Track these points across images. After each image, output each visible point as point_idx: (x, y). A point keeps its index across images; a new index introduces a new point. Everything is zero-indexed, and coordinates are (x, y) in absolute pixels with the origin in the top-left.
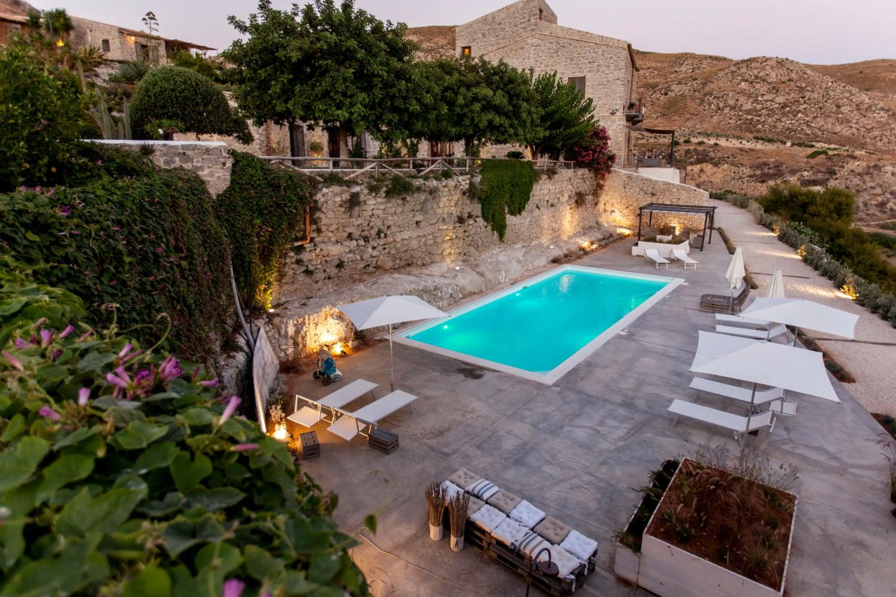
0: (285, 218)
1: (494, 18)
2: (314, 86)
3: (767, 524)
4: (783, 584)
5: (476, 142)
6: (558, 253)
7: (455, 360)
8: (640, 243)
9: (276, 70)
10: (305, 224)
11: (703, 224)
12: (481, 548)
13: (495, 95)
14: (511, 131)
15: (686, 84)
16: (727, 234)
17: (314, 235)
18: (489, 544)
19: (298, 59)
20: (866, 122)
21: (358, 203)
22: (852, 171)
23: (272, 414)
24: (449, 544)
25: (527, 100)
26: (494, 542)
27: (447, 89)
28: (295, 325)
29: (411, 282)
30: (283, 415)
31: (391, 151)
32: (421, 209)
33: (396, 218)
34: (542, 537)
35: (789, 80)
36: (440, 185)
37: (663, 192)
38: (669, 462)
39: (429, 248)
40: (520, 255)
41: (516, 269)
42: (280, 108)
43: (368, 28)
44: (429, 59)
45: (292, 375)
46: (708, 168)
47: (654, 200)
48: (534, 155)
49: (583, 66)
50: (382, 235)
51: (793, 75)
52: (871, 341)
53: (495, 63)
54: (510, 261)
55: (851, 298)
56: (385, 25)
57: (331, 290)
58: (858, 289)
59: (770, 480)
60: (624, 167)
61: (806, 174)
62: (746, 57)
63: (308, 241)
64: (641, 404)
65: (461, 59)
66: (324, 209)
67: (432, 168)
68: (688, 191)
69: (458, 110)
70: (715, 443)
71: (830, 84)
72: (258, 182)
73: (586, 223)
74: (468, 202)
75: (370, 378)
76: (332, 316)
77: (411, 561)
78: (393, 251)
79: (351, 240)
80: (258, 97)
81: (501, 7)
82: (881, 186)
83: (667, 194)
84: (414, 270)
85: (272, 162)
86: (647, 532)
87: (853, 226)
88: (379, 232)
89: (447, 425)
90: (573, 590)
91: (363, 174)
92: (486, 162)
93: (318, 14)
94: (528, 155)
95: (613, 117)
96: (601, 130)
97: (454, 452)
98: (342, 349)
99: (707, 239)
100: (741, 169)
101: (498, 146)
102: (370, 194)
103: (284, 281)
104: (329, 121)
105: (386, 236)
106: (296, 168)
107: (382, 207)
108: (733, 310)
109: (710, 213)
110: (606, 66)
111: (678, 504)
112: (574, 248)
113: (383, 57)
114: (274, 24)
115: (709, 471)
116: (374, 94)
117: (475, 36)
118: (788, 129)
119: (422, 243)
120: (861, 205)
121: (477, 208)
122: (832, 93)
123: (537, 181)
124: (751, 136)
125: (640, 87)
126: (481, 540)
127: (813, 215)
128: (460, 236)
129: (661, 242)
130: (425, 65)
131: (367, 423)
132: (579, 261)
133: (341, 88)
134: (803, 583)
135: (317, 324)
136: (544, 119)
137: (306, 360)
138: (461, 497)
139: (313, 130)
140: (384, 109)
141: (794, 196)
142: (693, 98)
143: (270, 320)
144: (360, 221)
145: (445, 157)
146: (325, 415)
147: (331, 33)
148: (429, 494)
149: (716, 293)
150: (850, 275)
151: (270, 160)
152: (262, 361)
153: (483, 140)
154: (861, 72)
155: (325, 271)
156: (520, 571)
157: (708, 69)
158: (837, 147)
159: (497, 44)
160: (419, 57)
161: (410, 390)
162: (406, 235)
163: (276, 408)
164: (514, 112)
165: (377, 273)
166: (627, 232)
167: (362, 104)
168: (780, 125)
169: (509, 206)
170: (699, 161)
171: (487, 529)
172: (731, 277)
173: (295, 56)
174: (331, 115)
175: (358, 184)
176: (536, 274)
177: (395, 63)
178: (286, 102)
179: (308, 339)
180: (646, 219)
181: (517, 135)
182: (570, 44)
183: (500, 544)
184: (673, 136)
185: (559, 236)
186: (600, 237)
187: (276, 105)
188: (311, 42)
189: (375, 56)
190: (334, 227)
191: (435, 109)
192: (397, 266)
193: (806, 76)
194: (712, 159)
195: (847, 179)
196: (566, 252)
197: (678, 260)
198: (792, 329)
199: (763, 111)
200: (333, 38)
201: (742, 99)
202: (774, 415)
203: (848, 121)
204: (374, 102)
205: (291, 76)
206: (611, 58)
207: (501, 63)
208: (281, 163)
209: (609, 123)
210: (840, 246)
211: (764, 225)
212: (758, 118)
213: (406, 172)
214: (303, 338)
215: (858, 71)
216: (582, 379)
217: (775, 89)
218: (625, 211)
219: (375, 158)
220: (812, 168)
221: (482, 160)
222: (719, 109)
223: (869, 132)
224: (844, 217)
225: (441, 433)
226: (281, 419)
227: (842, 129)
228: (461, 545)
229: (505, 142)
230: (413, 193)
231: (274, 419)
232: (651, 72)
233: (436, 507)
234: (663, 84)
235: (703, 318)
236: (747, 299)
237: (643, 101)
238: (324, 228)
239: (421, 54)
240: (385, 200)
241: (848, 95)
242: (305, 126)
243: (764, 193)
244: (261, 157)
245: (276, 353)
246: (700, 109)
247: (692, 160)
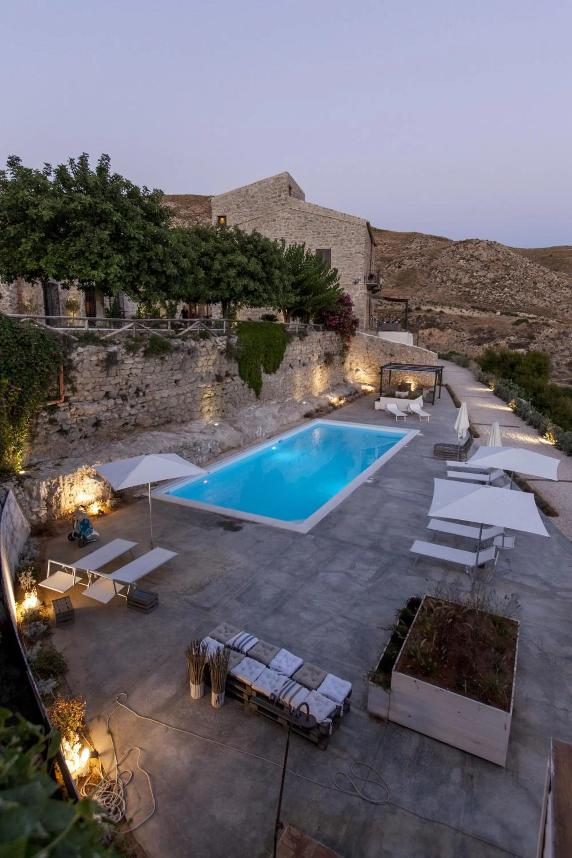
0: (37, 378)
1: (247, 191)
2: (67, 246)
3: (497, 650)
4: (512, 704)
5: (233, 305)
6: (310, 408)
7: (215, 513)
8: (382, 398)
9: (26, 229)
10: (58, 383)
11: (434, 381)
12: (242, 701)
13: (249, 261)
14: (265, 296)
15: (415, 259)
16: (453, 389)
17: (69, 394)
18: (250, 697)
19: (50, 218)
20: (556, 296)
21: (116, 363)
22: (547, 336)
23: (22, 582)
24: (211, 700)
25: (279, 268)
26: (254, 694)
27: (203, 254)
28: (48, 487)
29: (170, 439)
30: (34, 581)
31: (149, 312)
32: (180, 369)
33: (154, 376)
34: (300, 684)
35: (497, 260)
36: (198, 345)
37: (400, 353)
38: (412, 600)
39: (189, 405)
40: (275, 410)
41: (272, 424)
42: (31, 266)
43: (124, 192)
44: (186, 226)
45: (45, 538)
46: (436, 332)
47: (392, 360)
48: (287, 318)
49: (329, 239)
50: (141, 394)
51: (500, 256)
52: (569, 479)
53: (249, 233)
54: (266, 417)
55: (551, 443)
56: (141, 191)
57: (88, 449)
58: (557, 436)
59: (497, 610)
60: (366, 330)
61: (512, 338)
62: (463, 239)
63: (62, 401)
64: (387, 546)
65: (217, 227)
66: (79, 368)
67: (189, 328)
68: (421, 352)
69: (214, 274)
70: (451, 578)
71: (528, 264)
72: (6, 341)
73: (335, 380)
74: (226, 362)
75: (129, 536)
76: (89, 475)
77: (172, 723)
78: (152, 410)
79: (109, 398)
80: (7, 254)
81: (253, 182)
82: (568, 349)
83: (404, 355)
84: (173, 427)
85: (22, 320)
86: (395, 669)
87: (550, 383)
88: (138, 391)
89: (207, 580)
90: (330, 733)
91: (120, 333)
92: (242, 324)
93: (72, 175)
94: (281, 318)
95: (356, 286)
96: (346, 297)
97: (215, 606)
98: (100, 508)
99: (437, 395)
100: (462, 333)
101: (253, 309)
102: (127, 353)
103: (36, 441)
104: (84, 281)
105: (144, 395)
106: (49, 327)
107: (140, 366)
108: (460, 457)
109: (439, 372)
110: (348, 241)
111: (422, 640)
112: (324, 403)
113: (139, 221)
114: (24, 182)
115: (446, 607)
116: (130, 257)
117: (230, 207)
118: (497, 301)
119: (181, 401)
120: (555, 364)
121: (234, 368)
122: (530, 272)
123: (290, 342)
124: (469, 305)
125: (378, 260)
126: (242, 693)
127: (520, 374)
128: (218, 394)
129: (399, 397)
130: (182, 231)
131: (125, 584)
132: (329, 415)
133: (97, 249)
134: (526, 699)
135: (72, 485)
136: (295, 286)
137: (60, 522)
138: (221, 653)
139: (68, 288)
140: (141, 271)
141: (504, 357)
142: (422, 272)
143: (20, 482)
144: (118, 380)
145: (202, 319)
146: (80, 579)
147: (86, 195)
148: (189, 652)
149: (446, 442)
150: (550, 424)
151: (20, 318)
152: (11, 526)
153: (239, 303)
154: (551, 256)
155: (80, 430)
156: (280, 720)
157: (433, 247)
158: (535, 316)
159: (251, 215)
160: (176, 223)
161: (169, 546)
162: (165, 393)
163: (26, 575)
164: (267, 278)
165: (136, 431)
166: (370, 388)
167: (118, 266)
168: (491, 297)
169: (264, 365)
170: (428, 326)
171: (247, 682)
172: (458, 428)
173: (47, 215)
174: (86, 275)
175: (115, 344)
176: (291, 428)
177: (151, 227)
178: (38, 259)
179: (63, 500)
180: (386, 377)
181: (270, 300)
182: (317, 219)
183: (260, 695)
184: (407, 304)
185: (310, 393)
186: (347, 393)
187: (26, 263)
188: (65, 202)
189: (132, 219)
190: (90, 386)
191: (192, 273)
192: (156, 424)
193: (510, 257)
194: (439, 324)
195: (543, 343)
196: (317, 408)
197: (414, 413)
198: (508, 473)
199: (478, 285)
200: (88, 199)
201: (461, 274)
202: (497, 549)
203: (543, 296)
204: (131, 264)
205: (43, 235)
206: (353, 233)
207: (255, 233)
208: (32, 322)
209: (353, 291)
210: (541, 400)
211: (482, 382)
212: (474, 291)
213: (165, 332)
214: (57, 499)
215: (549, 254)
216: (334, 526)
217: (487, 267)
218: (368, 370)
219: (133, 318)
220: (517, 333)
221: (238, 321)
222: (443, 282)
223: (558, 305)
224: (543, 376)
225: (201, 588)
226: (32, 586)
227: (538, 302)
228: (222, 701)
229: (260, 306)
230: (171, 352)
231: (23, 587)
232: (387, 248)
233: (196, 666)
234: (397, 258)
235: (435, 465)
236: (472, 447)
237: (381, 273)
238: (79, 387)
239: (179, 220)
240: (144, 359)
241: (542, 274)
242: (59, 284)
243: (481, 354)
244: (9, 315)
245: (26, 516)
246: (428, 281)
247: (423, 325)
